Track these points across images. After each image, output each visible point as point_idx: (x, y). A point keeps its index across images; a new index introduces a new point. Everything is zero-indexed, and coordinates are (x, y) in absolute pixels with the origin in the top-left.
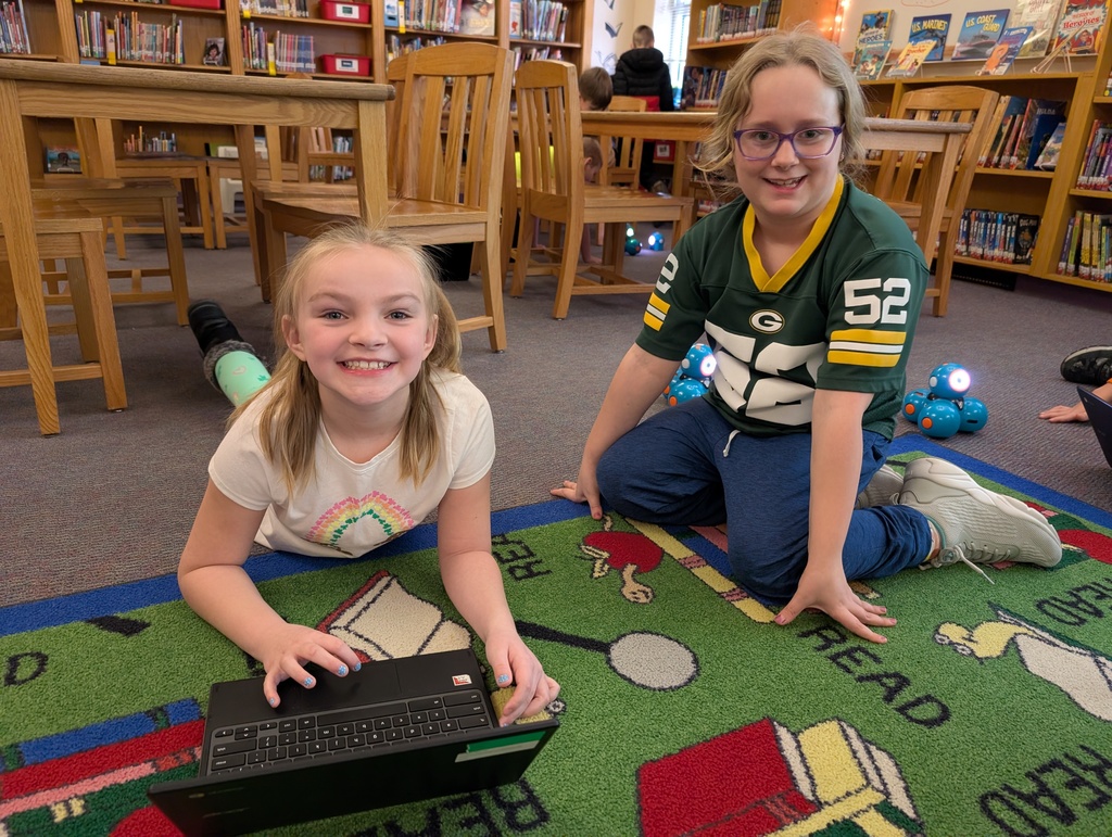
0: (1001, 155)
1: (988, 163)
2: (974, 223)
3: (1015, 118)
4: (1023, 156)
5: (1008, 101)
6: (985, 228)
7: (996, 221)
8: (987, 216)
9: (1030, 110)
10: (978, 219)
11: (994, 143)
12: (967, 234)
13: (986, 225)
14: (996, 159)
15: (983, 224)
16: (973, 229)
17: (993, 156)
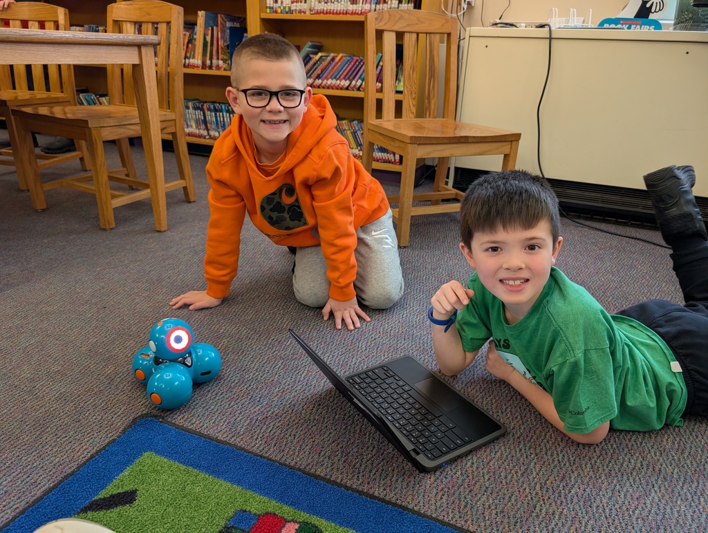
0: (211, 59)
1: (204, 66)
2: (208, 113)
3: (212, 29)
4: (226, 60)
5: (204, 15)
6: (216, 117)
7: (221, 111)
8: (214, 107)
9: (221, 23)
10: (209, 109)
11: (204, 50)
12: (205, 122)
13: (216, 114)
14: (208, 62)
15: (213, 114)
16: (208, 118)
17: (206, 60)
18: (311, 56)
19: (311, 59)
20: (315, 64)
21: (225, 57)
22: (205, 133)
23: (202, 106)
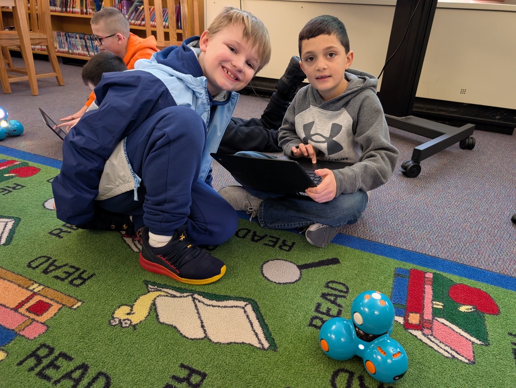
0: (86, 8)
1: (82, 13)
2: (87, 41)
4: (94, 9)
8: (90, 37)
10: (88, 39)
12: (86, 46)
13: (91, 42)
14: (85, 10)
15: (90, 41)
16: (88, 44)
17: (83, 9)
18: (139, 7)
19: (138, 9)
20: (140, 12)
21: (93, 8)
22: (87, 53)
23: (84, 37)
